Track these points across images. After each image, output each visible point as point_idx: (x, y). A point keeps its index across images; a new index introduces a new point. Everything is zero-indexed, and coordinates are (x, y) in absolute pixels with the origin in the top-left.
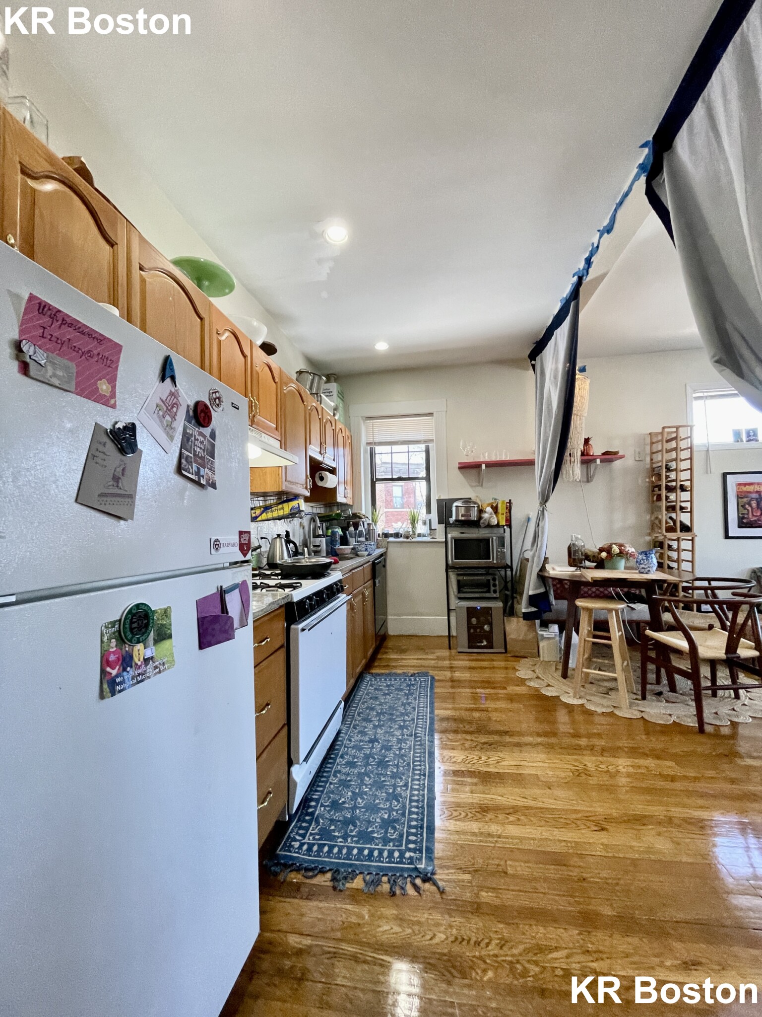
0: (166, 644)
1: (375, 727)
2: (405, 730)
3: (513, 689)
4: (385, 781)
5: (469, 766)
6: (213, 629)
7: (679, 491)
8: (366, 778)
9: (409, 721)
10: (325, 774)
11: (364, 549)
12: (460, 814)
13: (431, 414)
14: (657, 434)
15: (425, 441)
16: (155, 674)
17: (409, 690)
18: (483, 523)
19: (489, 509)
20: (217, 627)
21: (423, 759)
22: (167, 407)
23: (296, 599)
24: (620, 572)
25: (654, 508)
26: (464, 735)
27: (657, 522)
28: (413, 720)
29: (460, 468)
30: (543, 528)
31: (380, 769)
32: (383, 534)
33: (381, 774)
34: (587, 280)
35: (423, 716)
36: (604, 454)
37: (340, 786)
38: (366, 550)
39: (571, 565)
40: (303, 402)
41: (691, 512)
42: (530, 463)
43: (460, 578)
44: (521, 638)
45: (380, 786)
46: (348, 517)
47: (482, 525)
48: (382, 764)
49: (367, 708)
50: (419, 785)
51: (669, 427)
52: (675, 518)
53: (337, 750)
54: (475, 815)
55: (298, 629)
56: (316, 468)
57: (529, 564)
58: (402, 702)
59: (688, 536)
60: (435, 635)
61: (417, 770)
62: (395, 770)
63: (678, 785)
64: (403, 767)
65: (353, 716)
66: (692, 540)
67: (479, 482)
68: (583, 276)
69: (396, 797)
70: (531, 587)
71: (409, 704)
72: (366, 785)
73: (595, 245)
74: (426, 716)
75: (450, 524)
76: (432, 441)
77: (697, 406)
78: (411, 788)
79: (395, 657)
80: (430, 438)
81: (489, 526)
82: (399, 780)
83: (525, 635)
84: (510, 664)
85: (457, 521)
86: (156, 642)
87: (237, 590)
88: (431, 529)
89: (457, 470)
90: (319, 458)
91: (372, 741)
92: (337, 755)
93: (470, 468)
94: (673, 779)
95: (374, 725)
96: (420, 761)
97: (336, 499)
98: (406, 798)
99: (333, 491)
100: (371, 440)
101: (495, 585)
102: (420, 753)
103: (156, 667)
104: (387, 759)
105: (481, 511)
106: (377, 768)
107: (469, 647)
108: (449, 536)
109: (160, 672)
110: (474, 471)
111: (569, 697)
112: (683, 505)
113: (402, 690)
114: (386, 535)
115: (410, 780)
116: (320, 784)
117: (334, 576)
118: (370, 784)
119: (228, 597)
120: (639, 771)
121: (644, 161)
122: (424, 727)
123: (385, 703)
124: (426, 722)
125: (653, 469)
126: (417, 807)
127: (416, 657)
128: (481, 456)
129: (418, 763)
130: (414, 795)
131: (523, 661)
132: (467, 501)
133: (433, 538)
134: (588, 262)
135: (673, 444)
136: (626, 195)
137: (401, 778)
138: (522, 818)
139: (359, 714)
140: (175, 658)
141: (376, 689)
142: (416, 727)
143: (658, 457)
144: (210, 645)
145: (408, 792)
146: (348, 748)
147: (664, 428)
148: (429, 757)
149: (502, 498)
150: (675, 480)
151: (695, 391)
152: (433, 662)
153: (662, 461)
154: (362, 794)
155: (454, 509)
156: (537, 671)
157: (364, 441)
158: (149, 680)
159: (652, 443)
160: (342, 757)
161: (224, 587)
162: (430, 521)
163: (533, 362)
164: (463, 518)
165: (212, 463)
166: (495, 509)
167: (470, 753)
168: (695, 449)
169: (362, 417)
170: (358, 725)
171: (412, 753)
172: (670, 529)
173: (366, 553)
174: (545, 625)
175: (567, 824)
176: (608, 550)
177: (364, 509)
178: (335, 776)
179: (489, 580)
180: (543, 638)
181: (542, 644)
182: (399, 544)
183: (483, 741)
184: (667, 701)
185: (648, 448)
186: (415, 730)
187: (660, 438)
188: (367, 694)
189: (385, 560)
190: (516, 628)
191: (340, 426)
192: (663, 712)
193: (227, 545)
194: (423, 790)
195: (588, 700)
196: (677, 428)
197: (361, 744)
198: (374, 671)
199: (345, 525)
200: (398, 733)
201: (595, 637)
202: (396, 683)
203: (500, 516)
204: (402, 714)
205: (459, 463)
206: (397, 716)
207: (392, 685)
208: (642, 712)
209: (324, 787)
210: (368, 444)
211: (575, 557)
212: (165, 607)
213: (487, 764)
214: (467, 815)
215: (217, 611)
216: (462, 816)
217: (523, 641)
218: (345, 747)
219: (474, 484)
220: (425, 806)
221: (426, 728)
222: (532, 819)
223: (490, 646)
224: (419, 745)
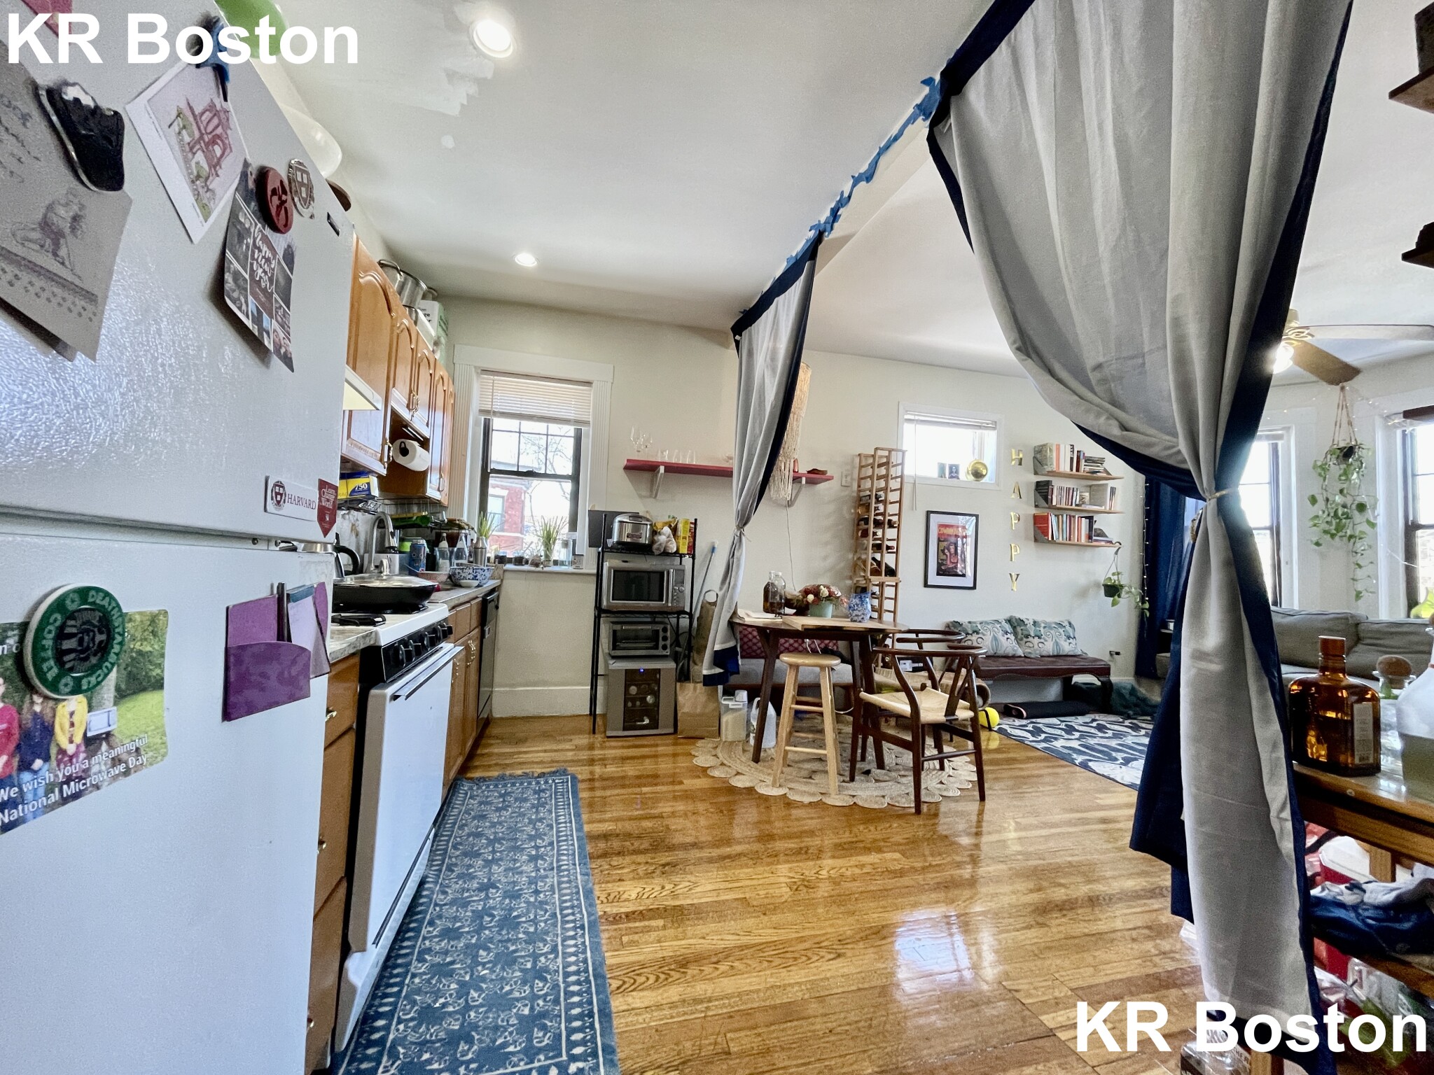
0: (148, 701)
1: (488, 863)
2: (540, 862)
3: (690, 783)
4: (515, 951)
5: (648, 902)
6: (264, 675)
7: (886, 526)
8: (481, 952)
9: (545, 847)
10: (399, 961)
11: (471, 576)
12: (648, 979)
13: (588, 383)
14: (867, 456)
15: (577, 422)
16: (115, 778)
17: (539, 799)
18: (658, 549)
19: (667, 530)
20: (273, 670)
21: (576, 903)
22: (202, 135)
23: (384, 641)
24: (828, 618)
25: (857, 547)
26: (634, 857)
27: (860, 563)
28: (551, 844)
29: (626, 468)
30: (739, 560)
31: (504, 932)
32: (496, 557)
33: (509, 940)
34: (827, 238)
35: (566, 835)
36: (809, 472)
37: (432, 978)
38: (475, 578)
39: (766, 610)
40: (390, 310)
41: (897, 553)
42: (726, 473)
43: (618, 627)
44: (698, 711)
45: (509, 960)
46: (441, 526)
47: (657, 552)
48: (509, 922)
49: (469, 835)
50: (576, 945)
51: (882, 449)
52: (879, 559)
53: (419, 913)
54: (668, 974)
55: (384, 696)
56: (399, 431)
57: (717, 610)
58: (530, 819)
59: (890, 581)
60: (569, 713)
61: (568, 922)
62: (532, 929)
63: (906, 881)
64: (545, 922)
65: (446, 850)
66: (896, 586)
67: (651, 491)
68: (825, 231)
69: (540, 974)
70: (718, 640)
71: (541, 820)
72: (484, 964)
73: (846, 195)
74: (572, 835)
75: (608, 548)
76: (586, 423)
77: (908, 429)
78: (564, 953)
79: (508, 750)
80: (584, 418)
81: (666, 554)
82: (541, 945)
83: (705, 707)
84: (679, 749)
85: (619, 543)
86: (122, 695)
87: (310, 599)
88: (574, 554)
89: (622, 471)
90: (405, 414)
91: (484, 888)
92: (421, 922)
93: (641, 469)
94: (901, 873)
95: (486, 861)
96: (572, 907)
97: (424, 490)
98: (557, 971)
99: (421, 477)
100: (488, 407)
101: (665, 639)
102: (571, 894)
103: (116, 761)
104: (515, 914)
105: (654, 533)
106: (499, 933)
107: (625, 729)
108: (606, 565)
109: (127, 773)
110: (647, 475)
111: (767, 786)
112: (890, 544)
113: (526, 800)
114: (502, 560)
115: (559, 940)
116: (392, 981)
117: (434, 613)
118: (489, 962)
119: (293, 610)
120: (865, 870)
121: (924, 100)
122: (571, 852)
123: (500, 823)
124: (573, 845)
125: (860, 499)
126: (578, 983)
127: (544, 748)
128: (659, 454)
129: (570, 911)
130: (570, 964)
131: (700, 743)
132: (635, 516)
133: (578, 568)
134: (835, 215)
135: (883, 471)
136: (896, 138)
137: (545, 941)
138: (736, 964)
139: (455, 847)
140: (168, 739)
141: (481, 803)
142: (559, 855)
143: (868, 484)
144: (251, 710)
145: (560, 960)
146: (441, 906)
147: (876, 449)
148: (586, 897)
149: (684, 517)
150: (883, 514)
151: (907, 412)
152: (571, 753)
153: (871, 490)
154: (476, 983)
155: (616, 526)
156: (720, 755)
157: (475, 406)
158: (96, 794)
159: (861, 467)
160: (431, 923)
161: (288, 588)
162: (574, 542)
163: (737, 337)
164: (629, 540)
165: (285, 314)
166: (675, 530)
167: (646, 883)
168: (906, 480)
169: (475, 367)
170: (456, 865)
171: (556, 896)
172: (876, 572)
173: (476, 583)
174: (730, 692)
175: (795, 959)
176: (816, 592)
177: (467, 514)
178: (421, 960)
179: (658, 631)
180: (727, 709)
181: (724, 719)
182: (524, 575)
183: (663, 862)
184: (877, 781)
185: (856, 472)
186: (558, 861)
187: (871, 461)
188: (467, 812)
189: (498, 597)
190: (691, 698)
191: (441, 372)
192: (876, 793)
193: (299, 501)
194: (584, 952)
195: (790, 789)
196: (890, 451)
197: (466, 895)
198: (477, 774)
199: (433, 537)
200: (528, 868)
201: (798, 703)
202: (517, 790)
203: (681, 541)
204: (531, 838)
205: (628, 460)
206: (524, 841)
207: (507, 794)
208: (854, 796)
209: (401, 984)
210: (482, 411)
211: (773, 600)
212: (155, 609)
213: (674, 895)
214: (658, 978)
215: (270, 637)
216: (651, 981)
217: (701, 715)
218: (436, 905)
219: (644, 493)
220: (592, 978)
221: (574, 854)
222: (749, 962)
223: (654, 724)
224: (567, 882)
